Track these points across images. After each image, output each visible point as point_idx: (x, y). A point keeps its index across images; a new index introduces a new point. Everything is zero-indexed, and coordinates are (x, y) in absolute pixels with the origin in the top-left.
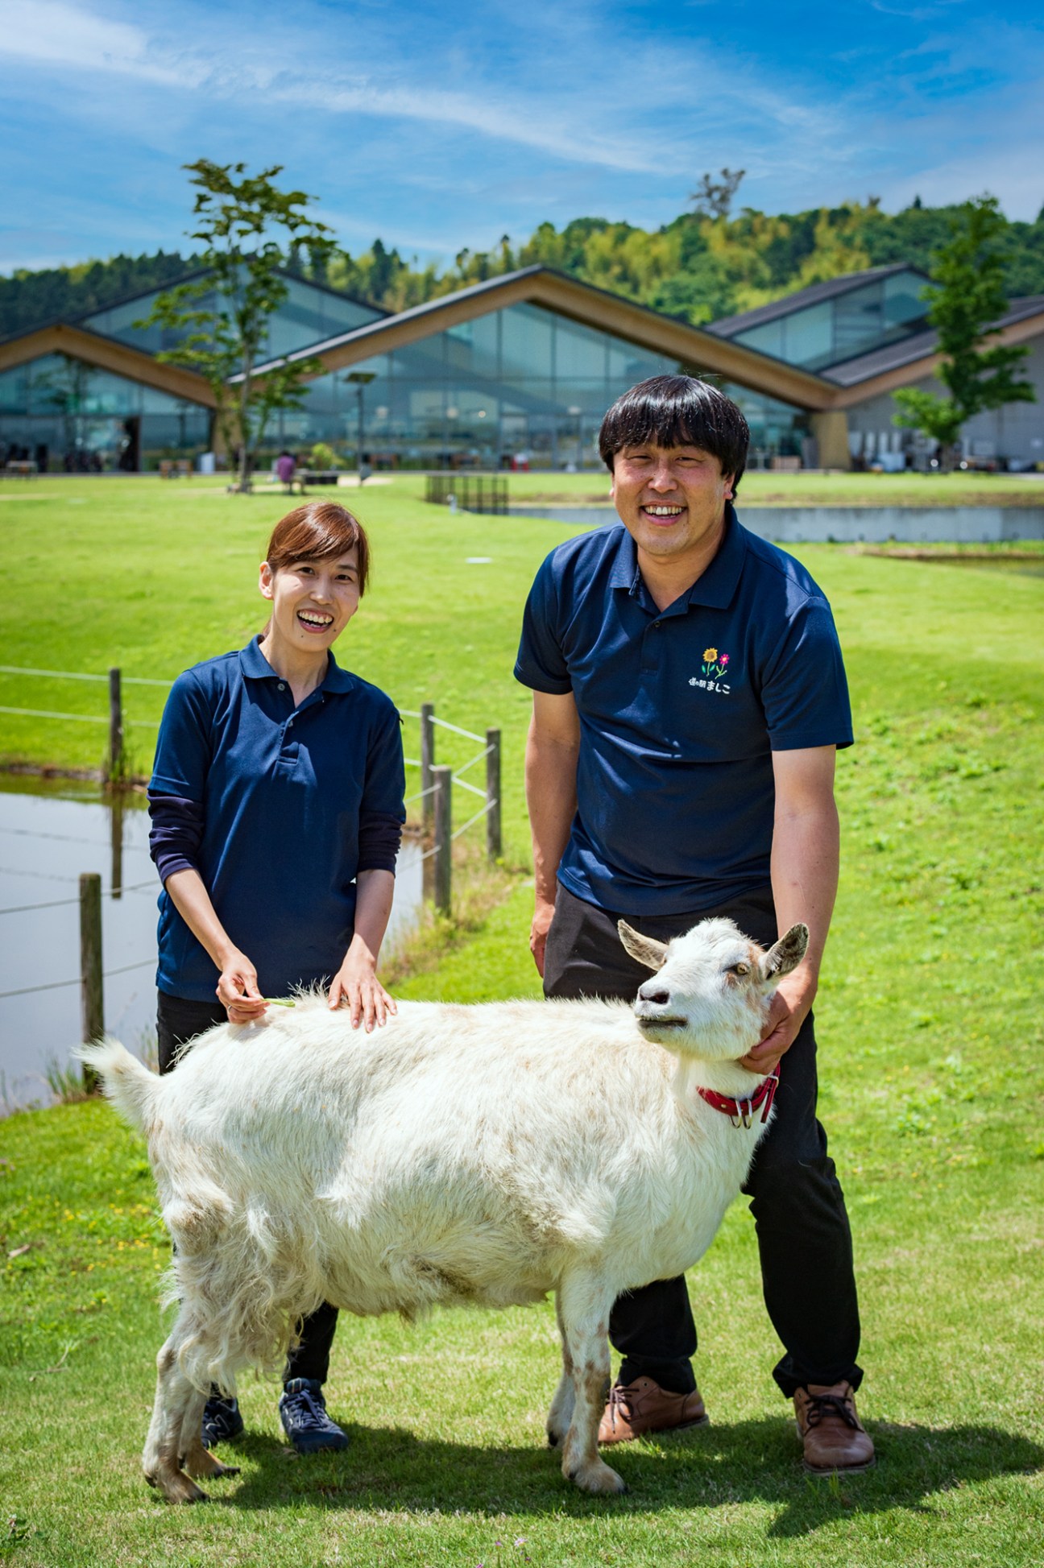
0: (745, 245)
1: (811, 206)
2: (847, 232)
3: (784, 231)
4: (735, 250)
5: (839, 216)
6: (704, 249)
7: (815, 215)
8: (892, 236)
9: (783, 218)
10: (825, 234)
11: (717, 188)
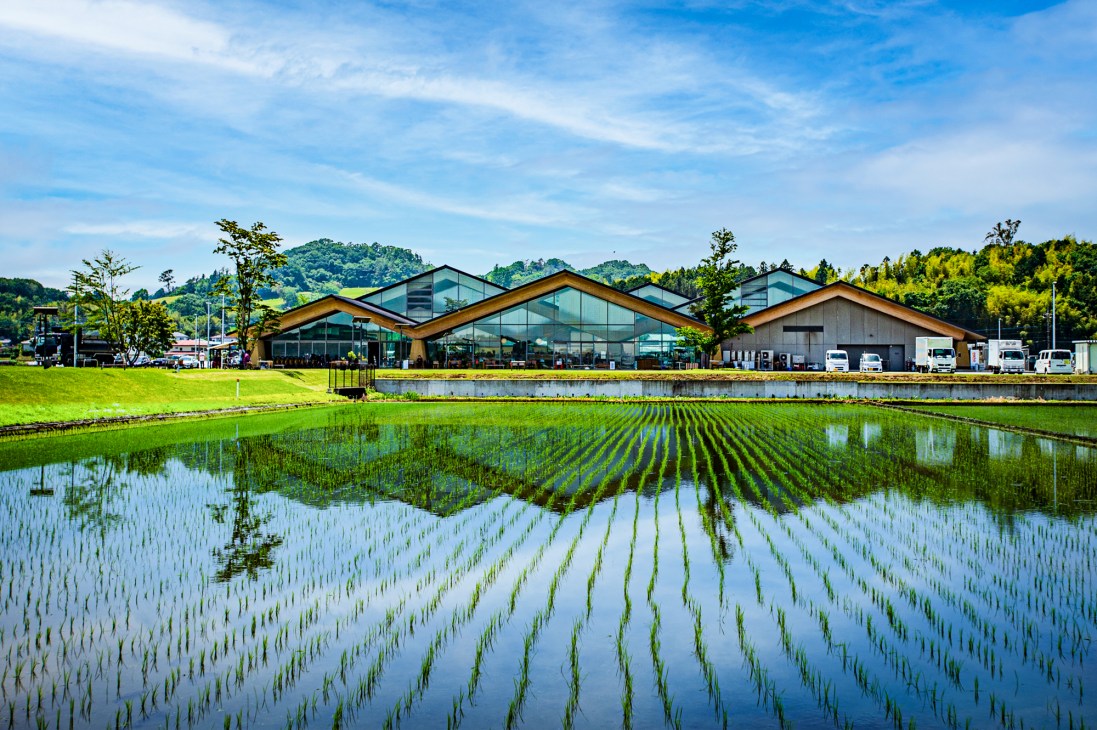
0: (1008, 262)
1: (1045, 240)
2: (1064, 253)
3: (1029, 253)
4: (1003, 264)
5: (1061, 245)
6: (986, 264)
7: (1048, 245)
8: (1088, 255)
9: (1030, 246)
10: (1051, 255)
11: (1004, 231)
